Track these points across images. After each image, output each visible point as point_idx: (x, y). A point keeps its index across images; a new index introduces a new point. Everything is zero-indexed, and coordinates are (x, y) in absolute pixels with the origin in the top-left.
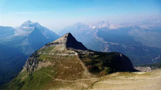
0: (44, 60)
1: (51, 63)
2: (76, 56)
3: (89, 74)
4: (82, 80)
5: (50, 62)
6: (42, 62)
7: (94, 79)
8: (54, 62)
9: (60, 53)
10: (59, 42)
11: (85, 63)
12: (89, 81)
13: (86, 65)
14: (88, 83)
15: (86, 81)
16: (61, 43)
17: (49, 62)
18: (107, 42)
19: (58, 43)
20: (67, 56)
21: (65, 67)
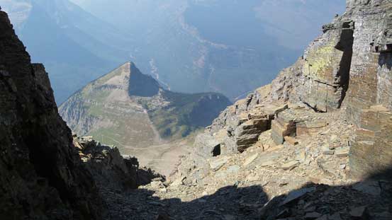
0: (101, 117)
1: (112, 123)
2: (144, 115)
3: (161, 140)
4: (154, 146)
5: (111, 121)
6: (99, 121)
7: (165, 145)
8: (117, 122)
9: (121, 106)
10: (116, 83)
11: (157, 125)
12: (161, 148)
13: (158, 129)
14: (159, 151)
15: (156, 149)
16: (120, 87)
17: (109, 120)
18: (205, 41)
19: (114, 87)
20: (133, 114)
21: (133, 131)
